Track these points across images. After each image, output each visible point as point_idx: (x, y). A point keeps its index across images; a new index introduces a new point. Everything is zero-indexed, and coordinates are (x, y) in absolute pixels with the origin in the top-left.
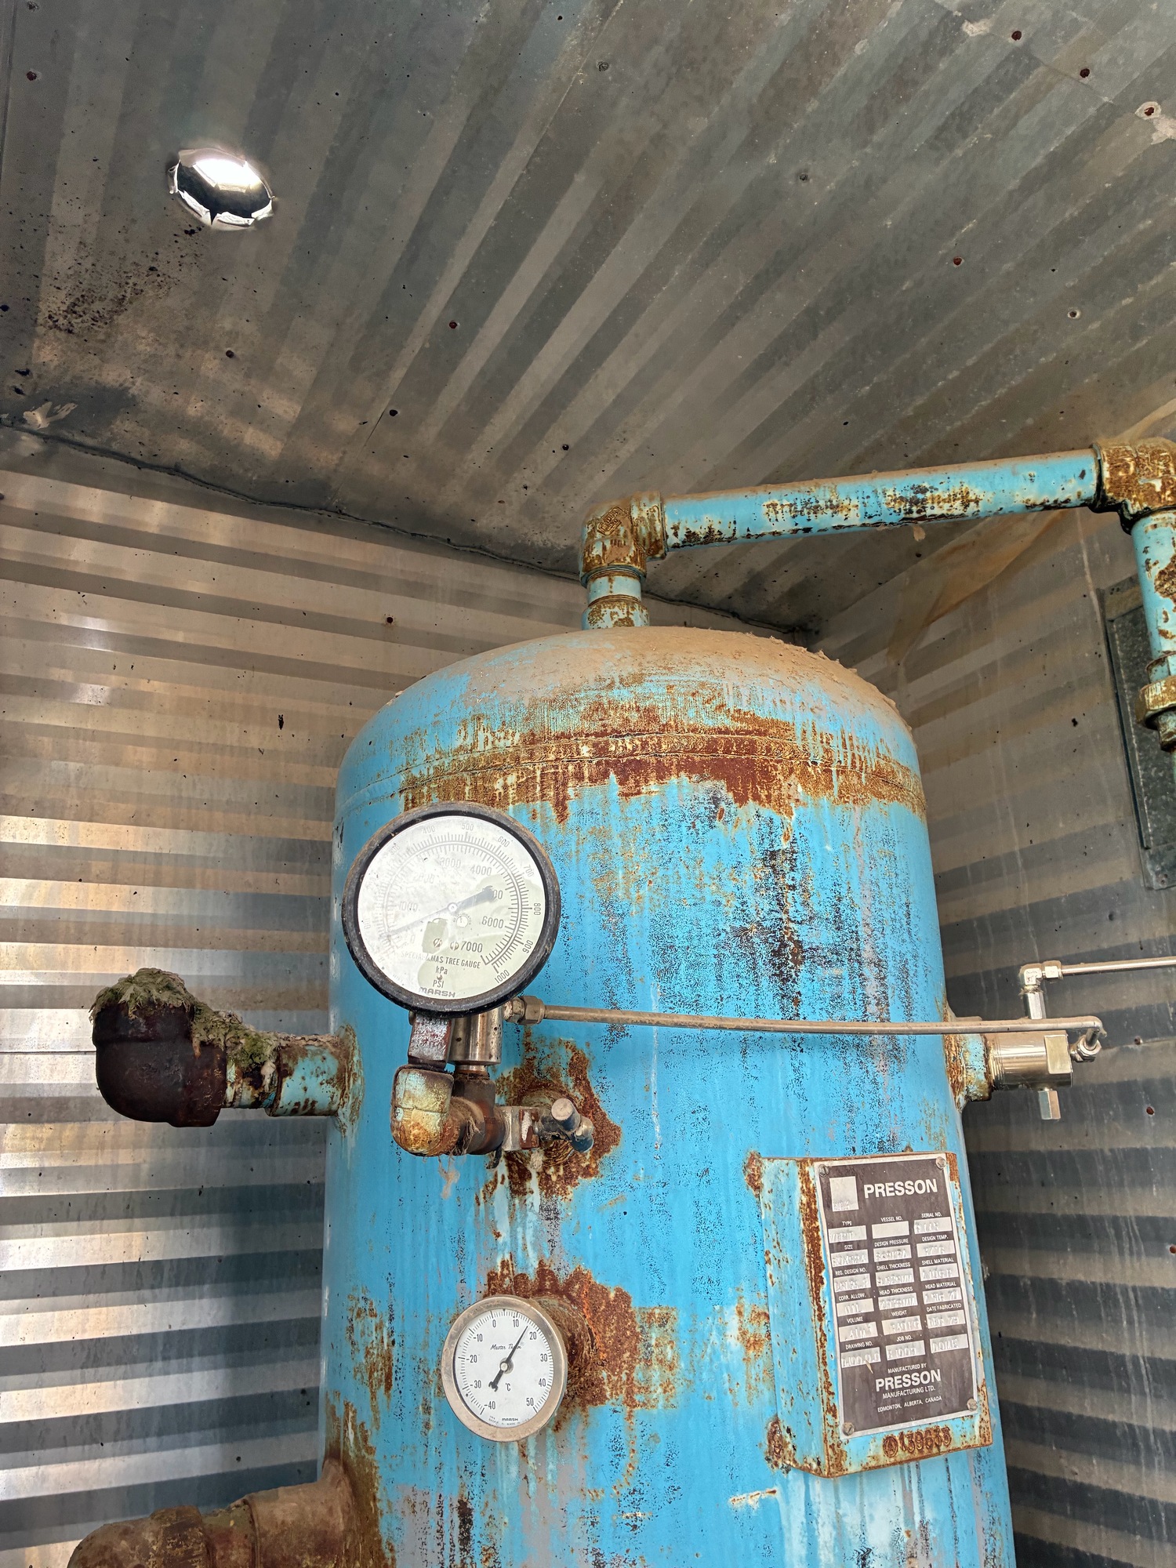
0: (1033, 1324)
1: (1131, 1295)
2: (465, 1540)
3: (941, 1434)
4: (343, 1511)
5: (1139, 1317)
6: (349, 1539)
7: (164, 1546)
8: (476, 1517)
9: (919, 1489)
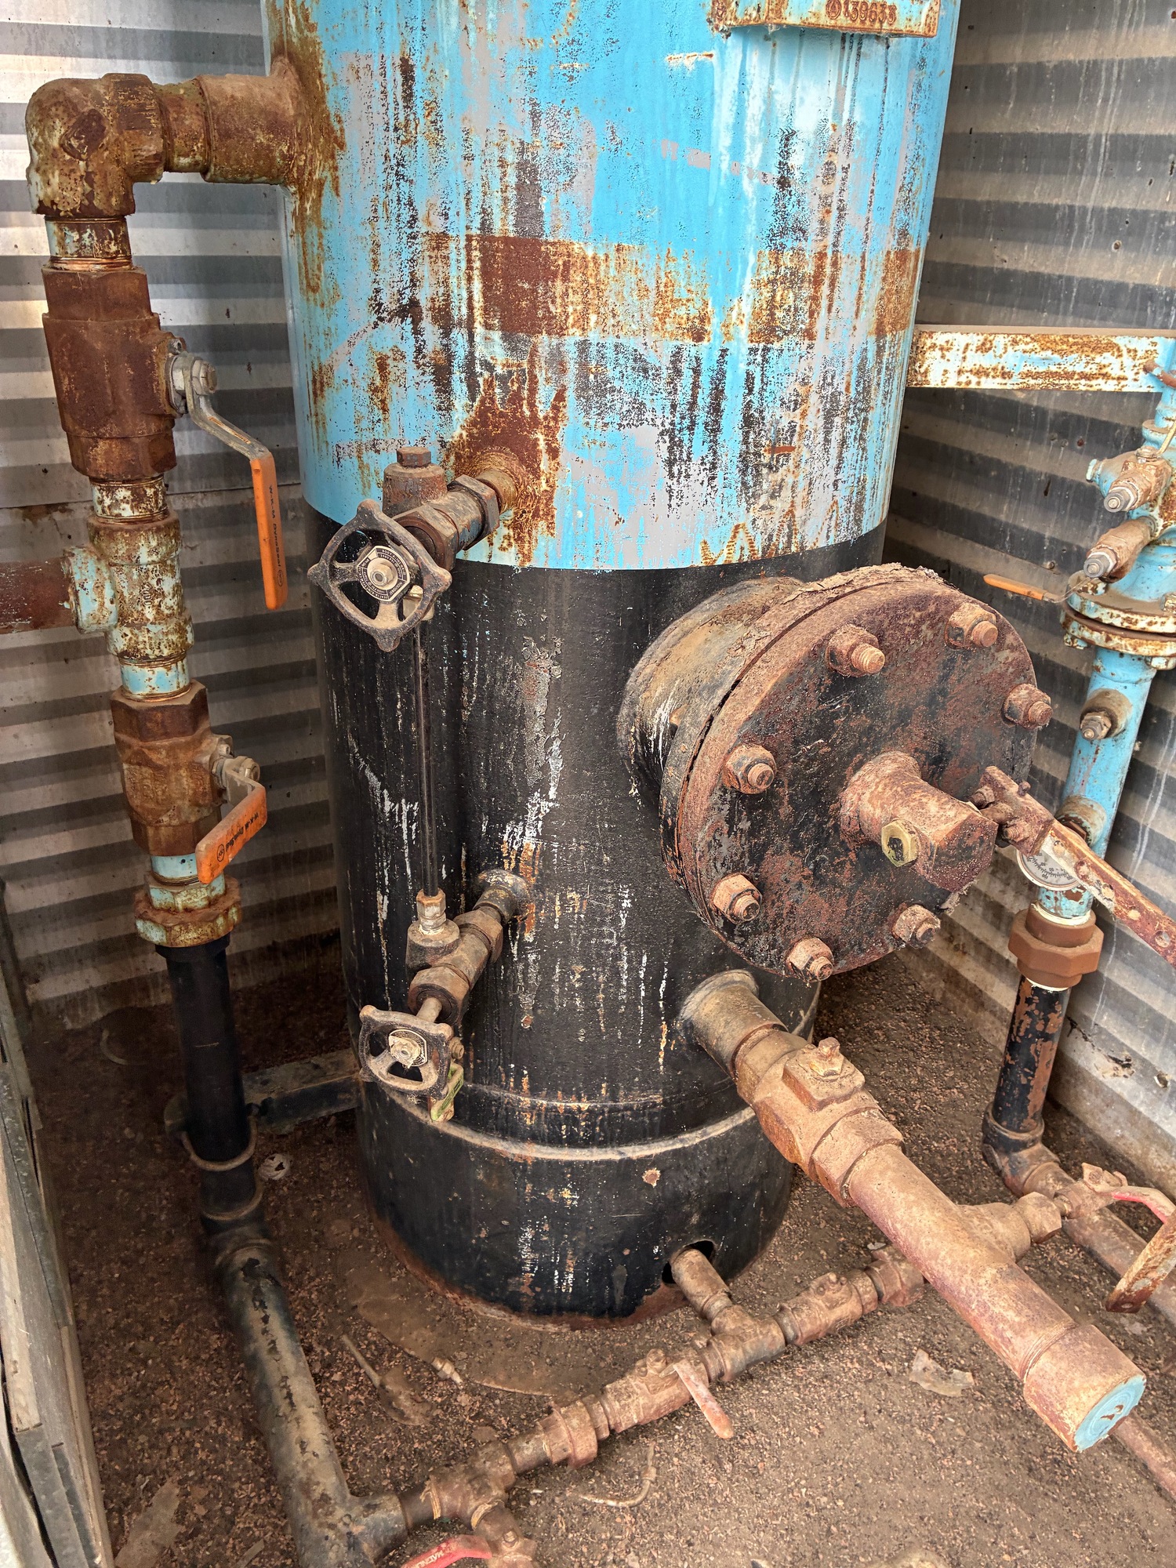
0: (1007, 115)
1: (1116, 70)
2: (408, 96)
3: (887, 11)
4: (292, 97)
5: (1116, 93)
6: (300, 123)
7: (116, 96)
8: (418, 73)
9: (854, 87)
